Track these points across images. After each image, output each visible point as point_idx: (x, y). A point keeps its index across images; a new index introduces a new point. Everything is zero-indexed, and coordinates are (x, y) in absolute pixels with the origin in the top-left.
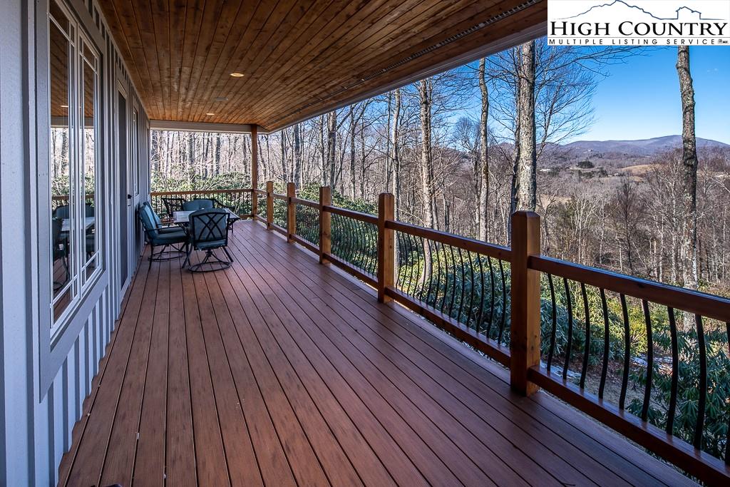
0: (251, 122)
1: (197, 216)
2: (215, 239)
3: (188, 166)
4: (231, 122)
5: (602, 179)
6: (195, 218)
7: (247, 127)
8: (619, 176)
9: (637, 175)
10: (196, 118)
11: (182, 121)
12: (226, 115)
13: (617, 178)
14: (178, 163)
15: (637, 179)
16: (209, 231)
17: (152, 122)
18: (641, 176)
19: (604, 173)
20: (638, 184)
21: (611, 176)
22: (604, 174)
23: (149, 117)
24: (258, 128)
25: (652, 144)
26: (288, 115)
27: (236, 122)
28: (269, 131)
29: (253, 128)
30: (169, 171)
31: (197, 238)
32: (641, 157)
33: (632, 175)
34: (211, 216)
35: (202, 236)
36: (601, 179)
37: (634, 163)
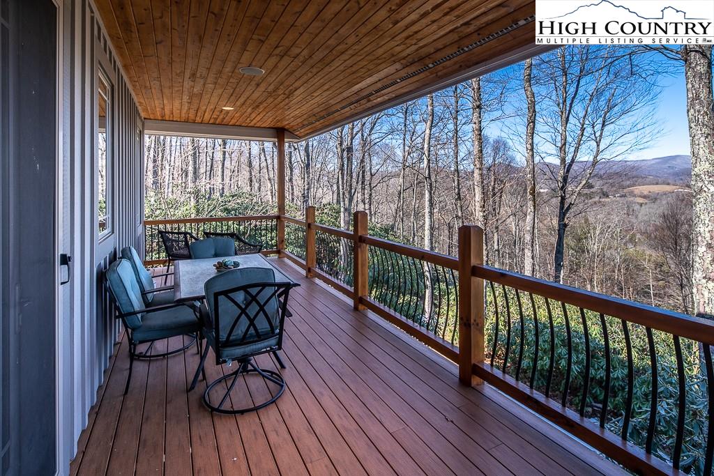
0: (279, 125)
1: (225, 293)
2: (260, 337)
3: (191, 185)
4: (252, 124)
5: (603, 200)
6: (222, 298)
7: (272, 131)
8: (620, 197)
9: (640, 196)
10: (207, 117)
11: (186, 121)
12: (249, 110)
13: (618, 199)
14: (180, 182)
15: (641, 200)
16: (248, 323)
17: (147, 123)
18: (645, 197)
19: (606, 195)
20: (641, 206)
21: (612, 197)
22: (604, 195)
23: (143, 115)
24: (286, 134)
25: (653, 164)
26: (343, 108)
27: (258, 125)
28: (300, 137)
29: (280, 133)
30: (170, 190)
31: (223, 336)
32: (643, 178)
33: (635, 196)
34: (254, 291)
35: (234, 333)
36: (601, 200)
37: (637, 183)
